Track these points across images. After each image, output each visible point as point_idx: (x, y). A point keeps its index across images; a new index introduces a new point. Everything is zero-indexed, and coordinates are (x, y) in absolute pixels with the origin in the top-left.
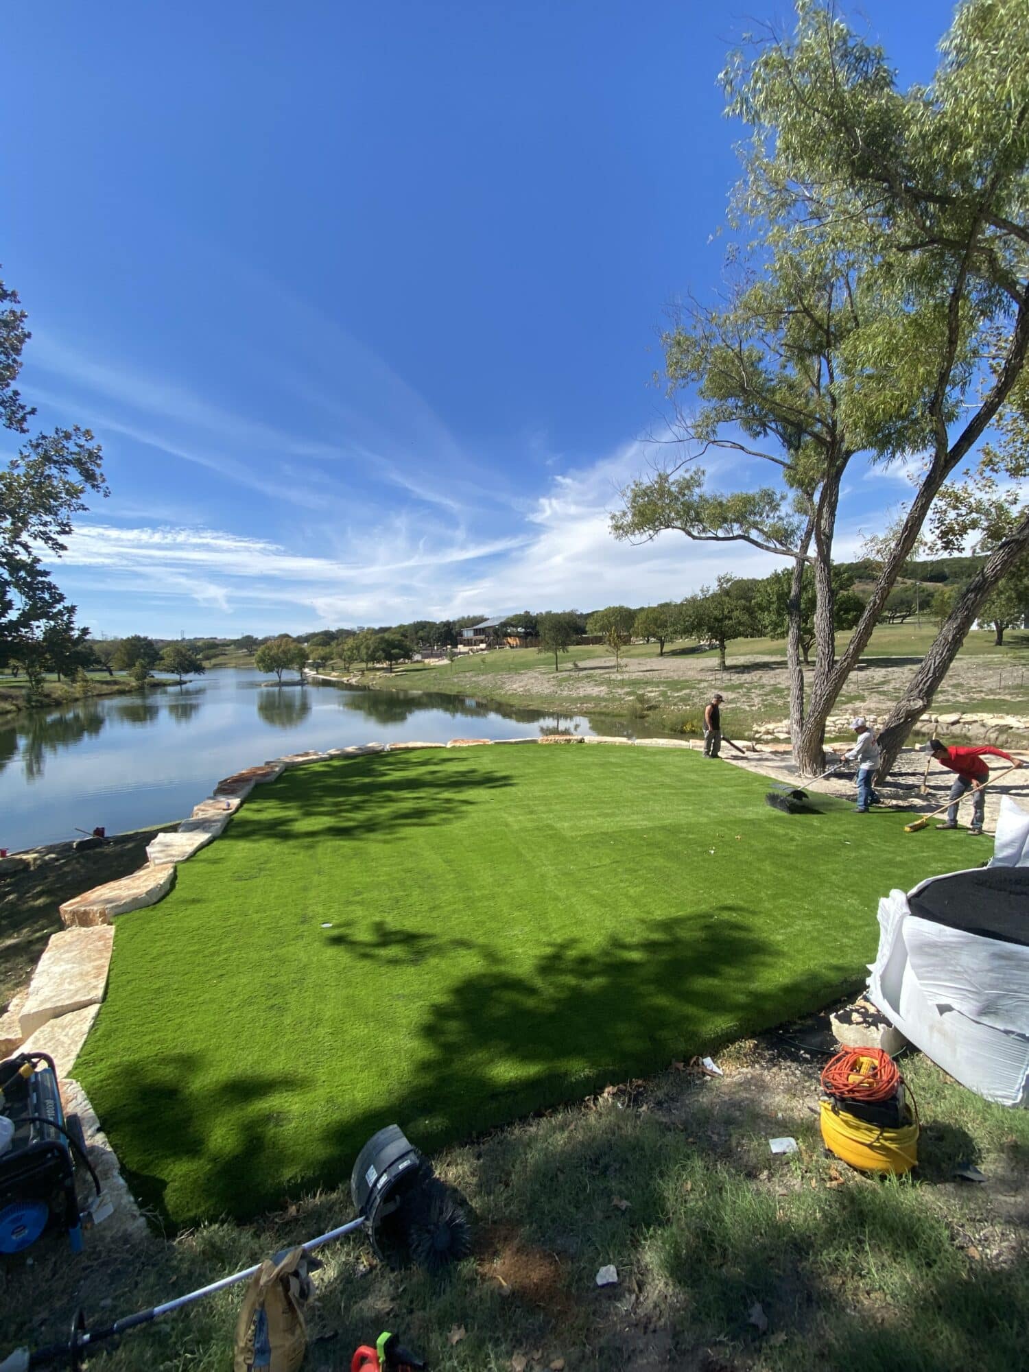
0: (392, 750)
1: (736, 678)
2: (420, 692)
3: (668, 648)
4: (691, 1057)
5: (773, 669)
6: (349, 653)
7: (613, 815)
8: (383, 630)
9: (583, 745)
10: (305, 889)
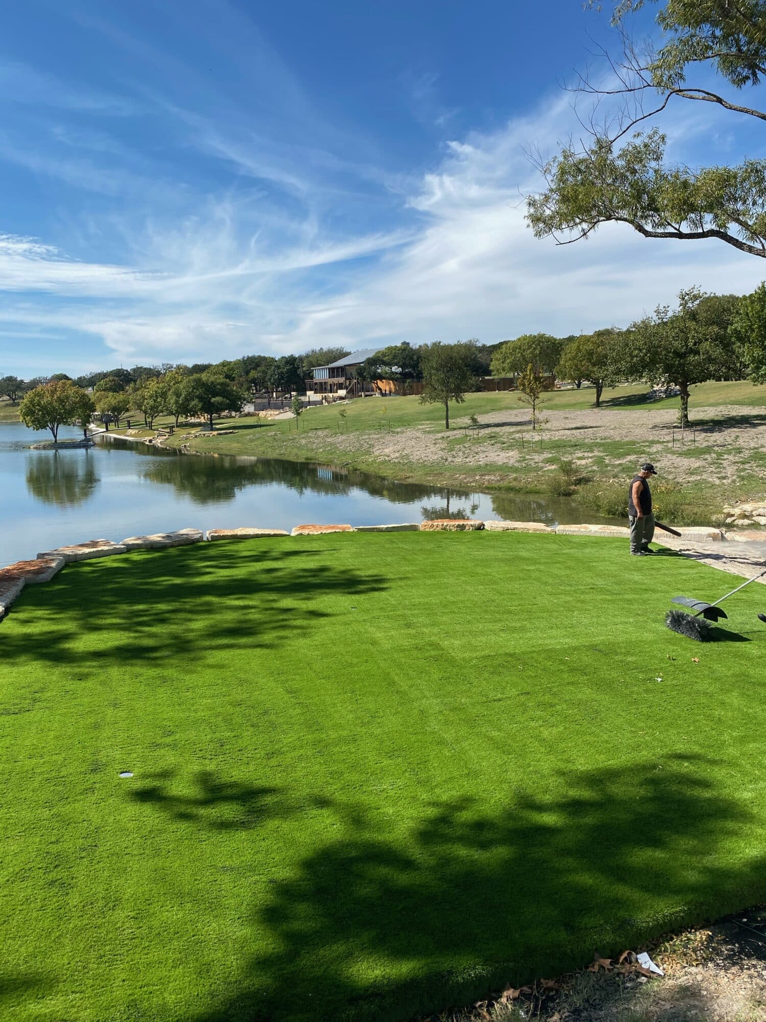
0: (214, 538)
1: (702, 439)
2: (253, 458)
3: (607, 394)
4: (621, 953)
5: (755, 426)
6: (151, 402)
7: (523, 629)
8: (199, 369)
9: (483, 533)
10: (96, 726)
